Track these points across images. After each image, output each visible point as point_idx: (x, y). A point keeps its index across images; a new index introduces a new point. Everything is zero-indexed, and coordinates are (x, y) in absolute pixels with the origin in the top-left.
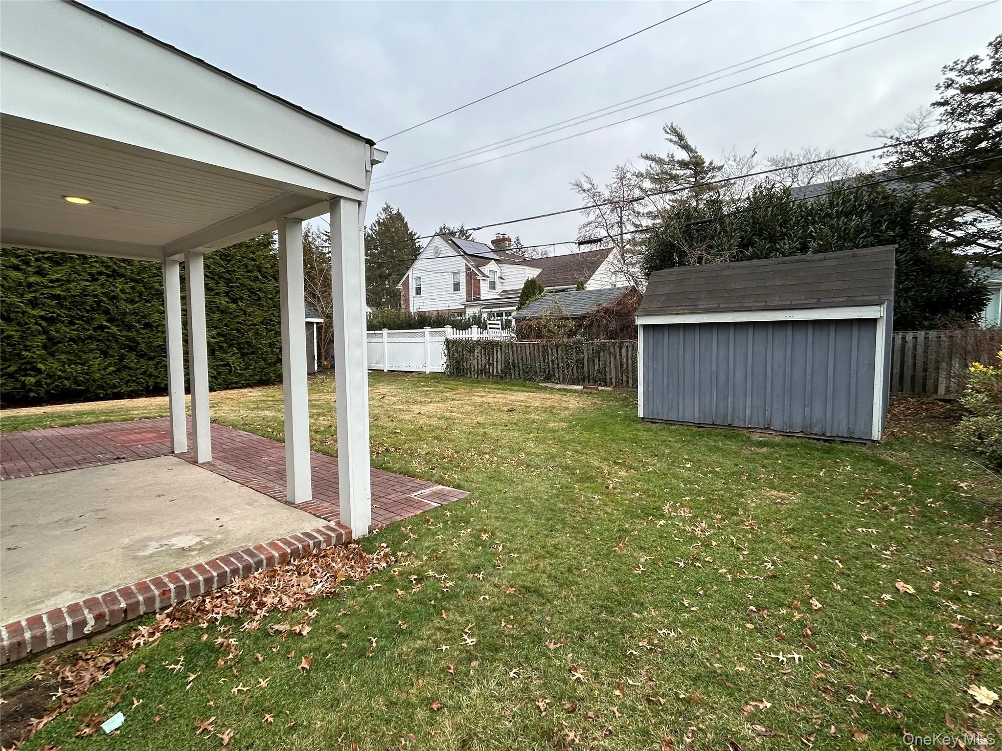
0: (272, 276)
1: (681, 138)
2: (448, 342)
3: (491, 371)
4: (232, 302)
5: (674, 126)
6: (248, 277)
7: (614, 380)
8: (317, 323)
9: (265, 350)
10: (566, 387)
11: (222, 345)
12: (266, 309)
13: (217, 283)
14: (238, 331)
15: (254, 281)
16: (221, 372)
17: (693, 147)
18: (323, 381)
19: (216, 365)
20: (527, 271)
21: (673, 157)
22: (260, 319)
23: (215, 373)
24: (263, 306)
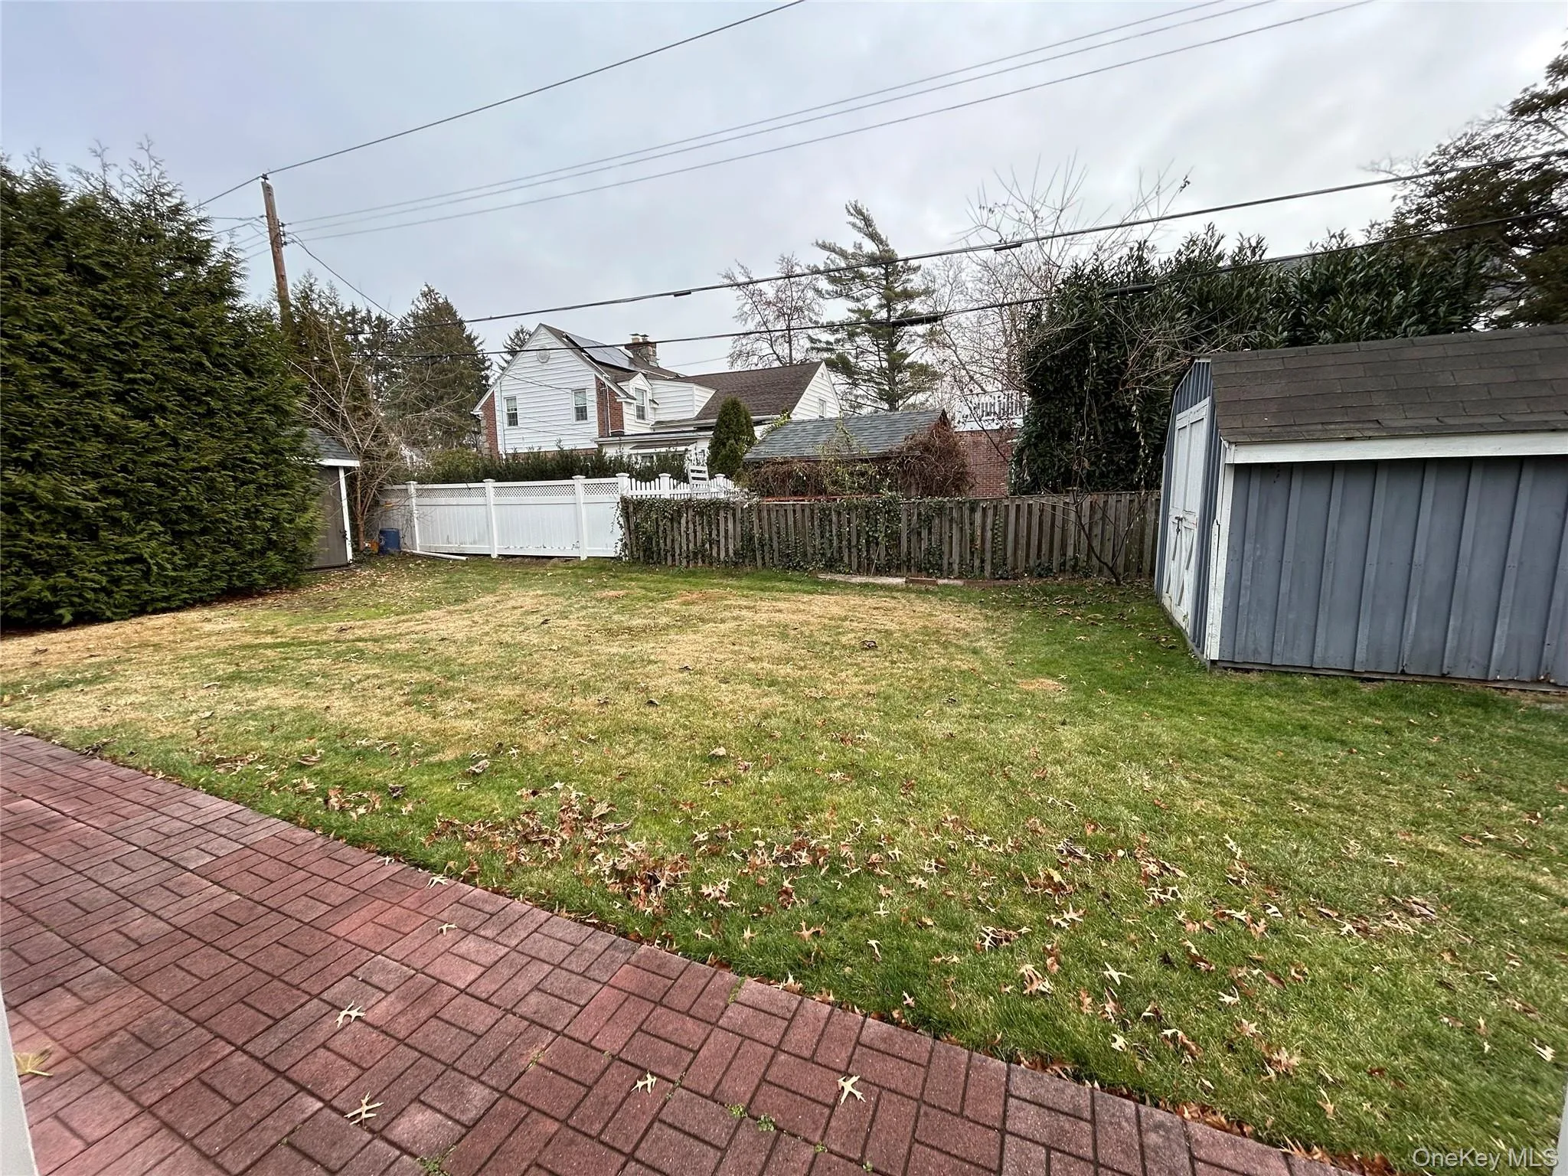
0: (237, 365)
1: (868, 222)
2: (625, 502)
3: (715, 554)
4: (135, 417)
5: (859, 205)
6: (176, 363)
7: (956, 567)
8: (347, 469)
9: (235, 524)
10: (871, 580)
11: (116, 514)
12: (227, 435)
13: (88, 370)
14: (160, 484)
15: (193, 372)
16: (121, 578)
17: (883, 237)
18: (374, 584)
19: (105, 563)
20: (696, 392)
21: (860, 248)
22: (217, 457)
23: (104, 580)
24: (221, 429)
